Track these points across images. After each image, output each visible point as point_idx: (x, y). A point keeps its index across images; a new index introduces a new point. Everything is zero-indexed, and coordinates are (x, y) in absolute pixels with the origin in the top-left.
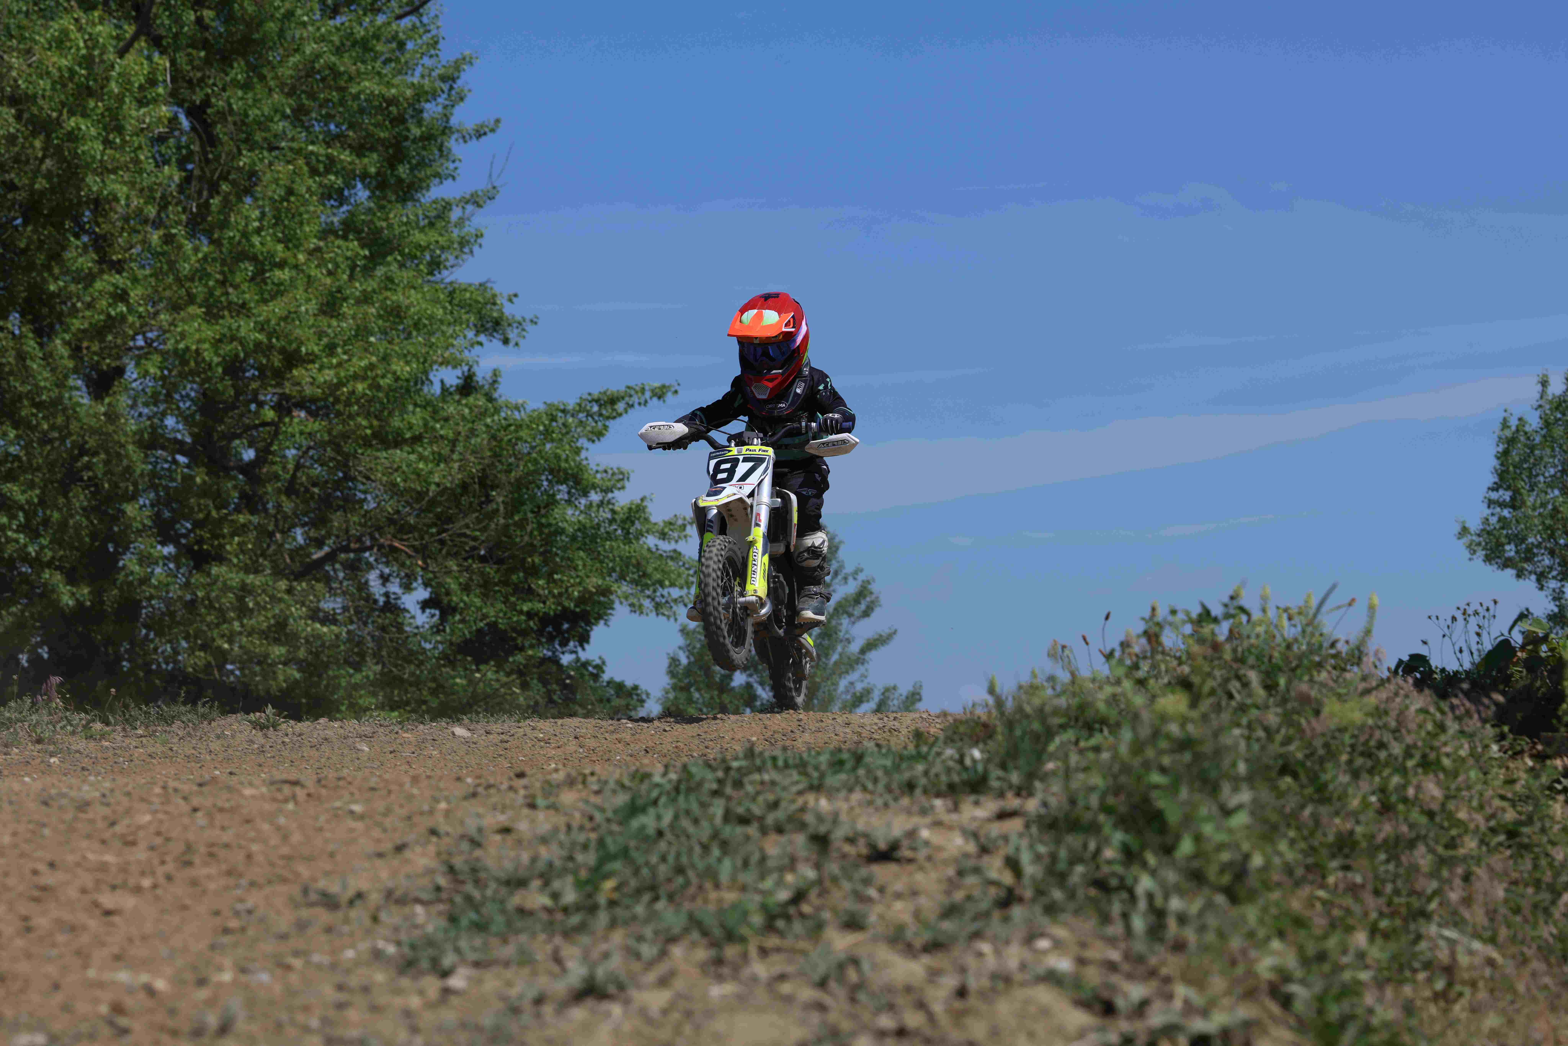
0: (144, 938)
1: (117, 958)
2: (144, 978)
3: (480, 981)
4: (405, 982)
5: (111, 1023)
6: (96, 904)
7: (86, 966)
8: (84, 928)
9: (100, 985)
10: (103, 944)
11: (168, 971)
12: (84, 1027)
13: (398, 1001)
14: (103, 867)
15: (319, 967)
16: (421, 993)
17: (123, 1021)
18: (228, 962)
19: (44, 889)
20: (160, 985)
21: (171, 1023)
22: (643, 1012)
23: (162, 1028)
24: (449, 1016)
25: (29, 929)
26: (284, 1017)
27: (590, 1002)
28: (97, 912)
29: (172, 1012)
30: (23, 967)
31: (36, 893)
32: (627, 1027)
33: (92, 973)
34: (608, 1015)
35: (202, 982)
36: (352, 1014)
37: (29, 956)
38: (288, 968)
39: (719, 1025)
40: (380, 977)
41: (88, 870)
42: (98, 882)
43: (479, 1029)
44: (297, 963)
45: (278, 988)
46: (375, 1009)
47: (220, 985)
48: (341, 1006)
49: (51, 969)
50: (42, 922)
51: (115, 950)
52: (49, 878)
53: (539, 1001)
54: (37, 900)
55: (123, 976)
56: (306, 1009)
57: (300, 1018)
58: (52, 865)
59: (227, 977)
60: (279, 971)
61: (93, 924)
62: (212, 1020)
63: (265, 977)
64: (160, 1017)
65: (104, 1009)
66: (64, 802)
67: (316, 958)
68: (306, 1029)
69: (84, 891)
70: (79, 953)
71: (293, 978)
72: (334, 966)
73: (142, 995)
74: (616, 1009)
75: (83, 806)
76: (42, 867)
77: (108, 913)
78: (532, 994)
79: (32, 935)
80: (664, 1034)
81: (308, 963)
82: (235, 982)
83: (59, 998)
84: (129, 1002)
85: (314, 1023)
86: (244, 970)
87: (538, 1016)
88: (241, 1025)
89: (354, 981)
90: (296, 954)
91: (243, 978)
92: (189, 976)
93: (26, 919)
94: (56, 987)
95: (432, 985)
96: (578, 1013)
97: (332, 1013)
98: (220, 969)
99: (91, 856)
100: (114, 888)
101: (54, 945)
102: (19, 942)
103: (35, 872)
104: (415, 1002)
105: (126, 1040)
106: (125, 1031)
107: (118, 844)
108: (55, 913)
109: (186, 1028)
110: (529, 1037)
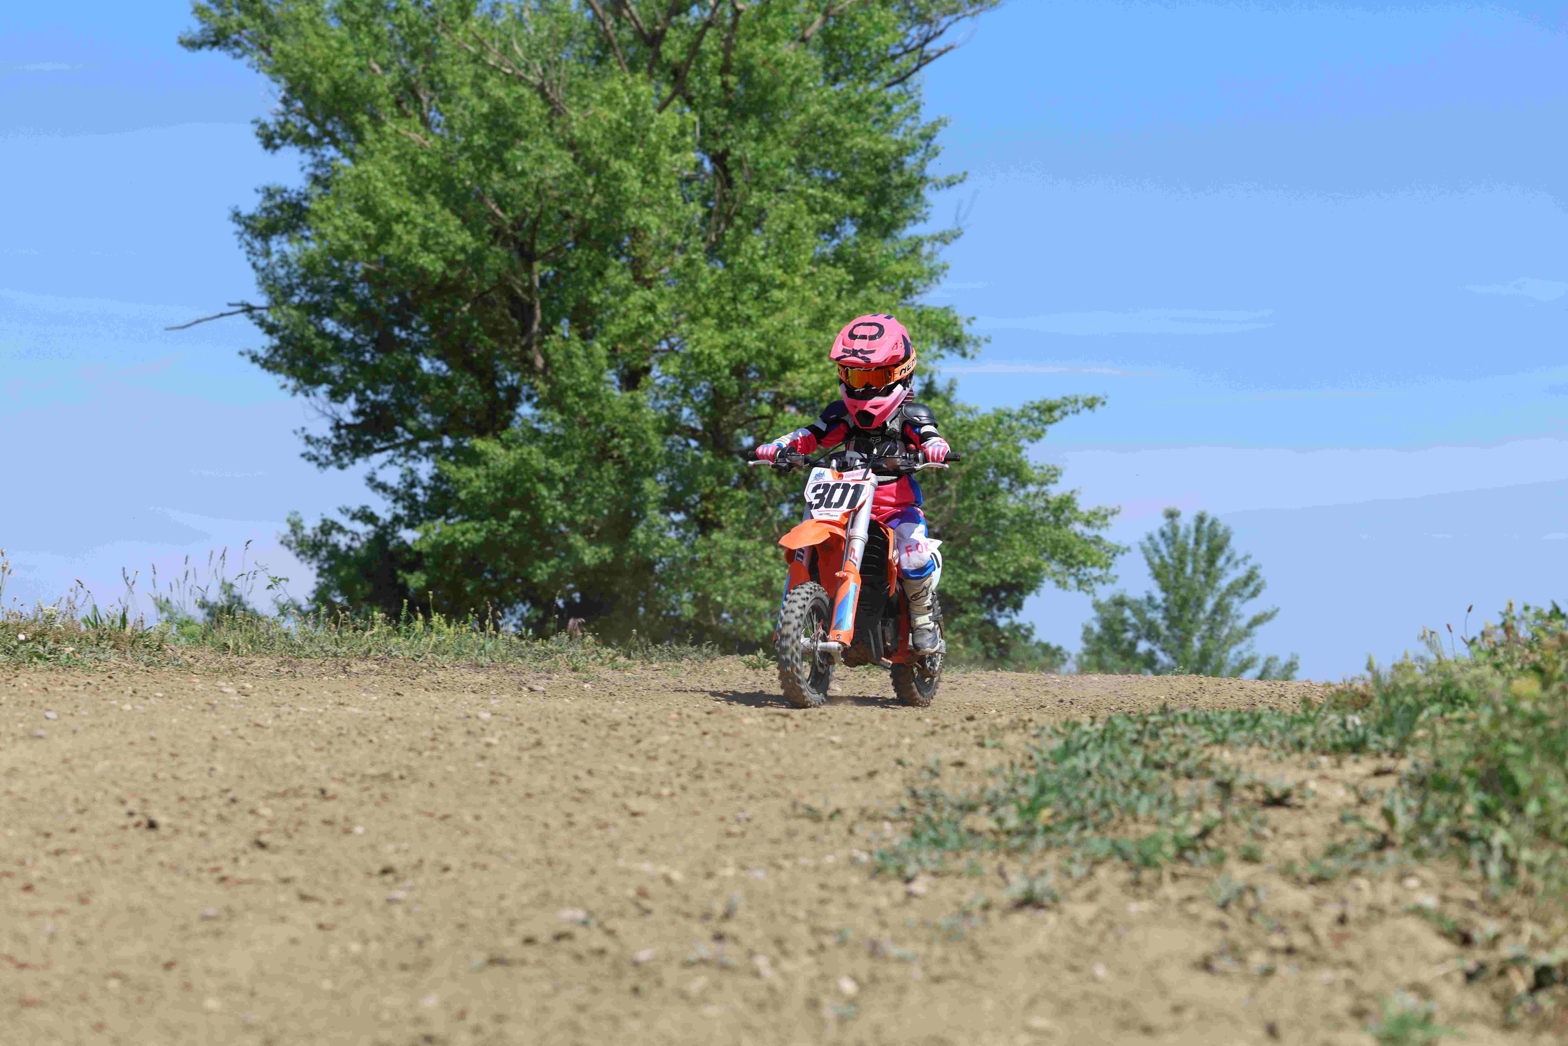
0: (663, 836)
1: (642, 851)
2: (664, 869)
3: (937, 888)
4: (875, 885)
5: (638, 905)
6: (625, 807)
7: (616, 857)
8: (615, 825)
9: (628, 873)
10: (630, 840)
11: (683, 864)
12: (615, 907)
13: (870, 901)
14: (631, 777)
15: (805, 868)
16: (889, 894)
17: (646, 903)
18: (730, 860)
19: (583, 791)
20: (676, 876)
21: (684, 907)
22: (1073, 921)
23: (677, 911)
24: (912, 915)
25: (571, 824)
26: (777, 908)
27: (1029, 911)
28: (626, 813)
29: (686, 898)
30: (566, 854)
31: (577, 795)
32: (1060, 933)
33: (621, 863)
34: (1044, 922)
35: (709, 875)
36: (833, 909)
37: (571, 846)
38: (780, 868)
39: (1137, 935)
40: (855, 880)
41: (618, 777)
42: (626, 788)
43: (937, 927)
44: (787, 864)
45: (771, 884)
46: (850, 906)
47: (725, 878)
48: (823, 902)
49: (590, 858)
50: (582, 819)
51: (640, 845)
52: (587, 783)
53: (986, 907)
54: (577, 800)
55: (647, 867)
56: (794, 902)
57: (790, 909)
58: (590, 772)
59: (730, 872)
60: (773, 871)
61: (622, 822)
62: (719, 908)
63: (760, 874)
64: (675, 902)
65: (631, 893)
66: (599, 721)
67: (803, 861)
68: (795, 919)
69: (615, 795)
70: (610, 846)
71: (784, 876)
72: (817, 869)
73: (662, 883)
74: (1051, 918)
75: (615, 726)
76: (582, 774)
77: (634, 814)
78: (980, 901)
79: (574, 829)
80: (1091, 941)
81: (796, 864)
82: (736, 877)
83: (595, 881)
84: (651, 888)
85: (801, 914)
86: (743, 868)
87: (986, 919)
88: (742, 913)
89: (833, 882)
90: (787, 857)
91: (743, 874)
92: (699, 870)
93: (569, 815)
94: (593, 872)
95: (898, 889)
96: (1019, 919)
97: (815, 907)
98: (725, 866)
99: (621, 767)
100: (639, 794)
101: (591, 838)
102: (564, 834)
103: (576, 778)
104: (883, 902)
105: (650, 919)
106: (648, 912)
107: (643, 758)
108: (592, 812)
109: (697, 912)
110: (979, 937)
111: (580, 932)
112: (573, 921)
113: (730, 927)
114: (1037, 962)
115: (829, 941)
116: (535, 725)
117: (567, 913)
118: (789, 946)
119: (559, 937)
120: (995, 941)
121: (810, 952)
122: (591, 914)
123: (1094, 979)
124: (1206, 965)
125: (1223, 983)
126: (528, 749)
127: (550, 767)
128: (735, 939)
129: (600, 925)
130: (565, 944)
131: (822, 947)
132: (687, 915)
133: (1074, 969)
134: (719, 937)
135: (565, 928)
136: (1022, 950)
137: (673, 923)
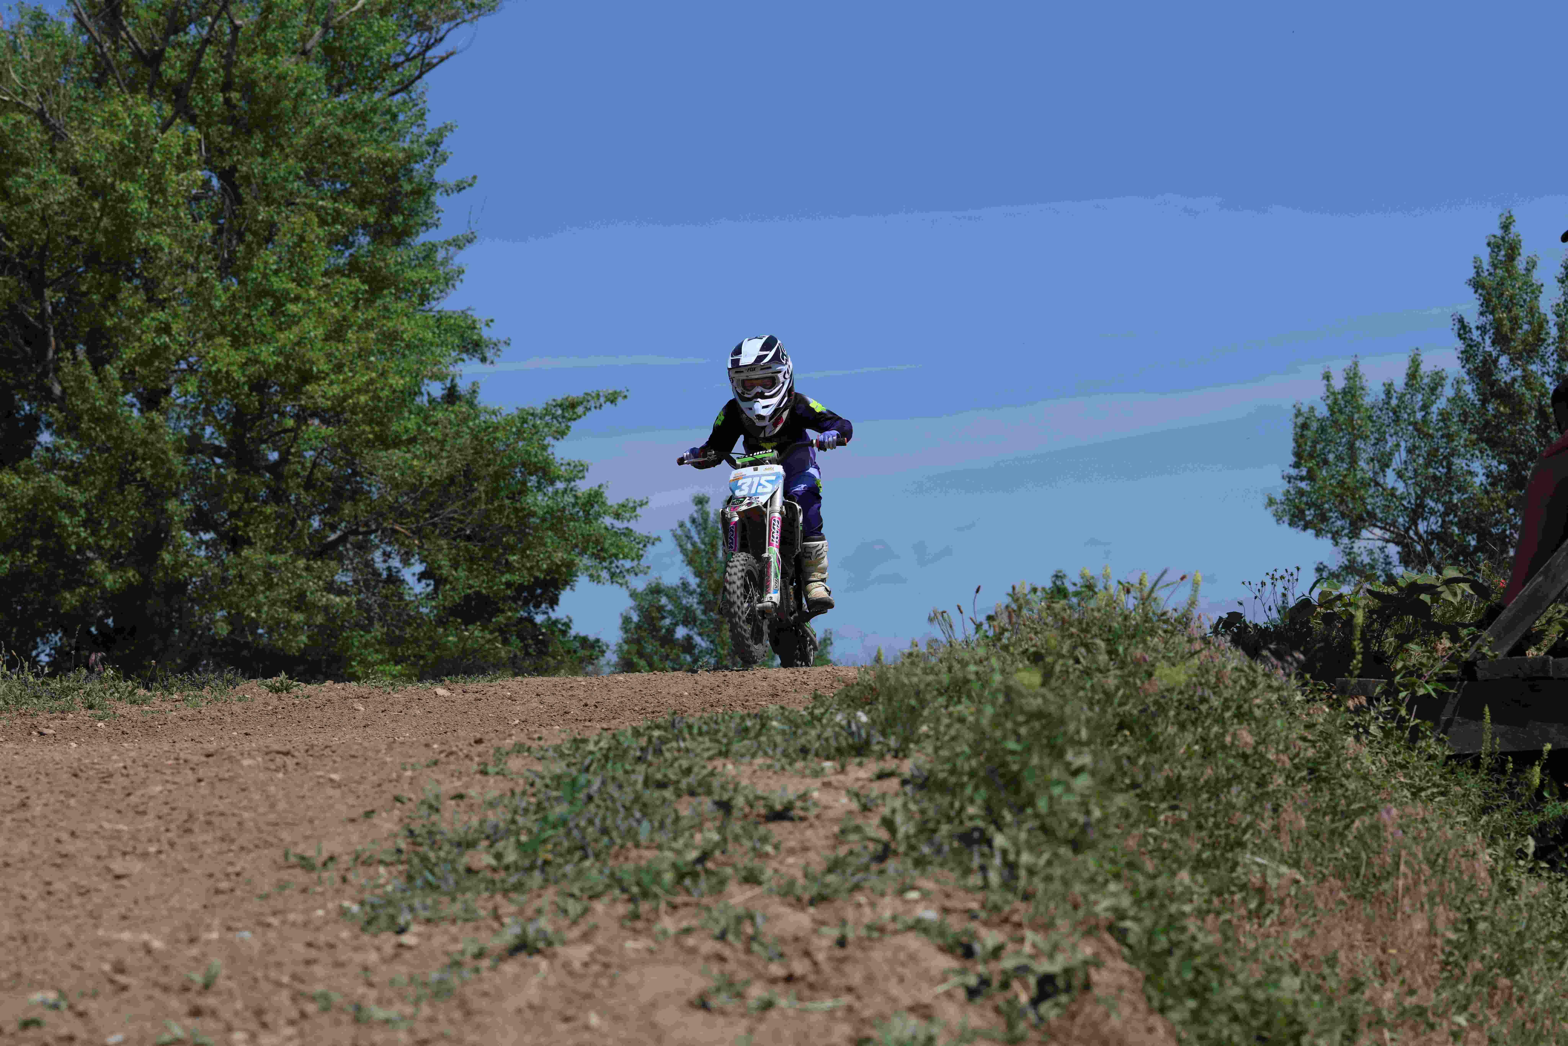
0: (147, 899)
1: (124, 918)
2: (146, 936)
3: (429, 937)
4: (366, 938)
5: (112, 981)
6: (108, 870)
7: (96, 926)
8: (97, 890)
9: (108, 944)
10: (113, 906)
11: (166, 930)
12: (90, 984)
13: (358, 958)
14: (117, 835)
15: (294, 924)
16: (378, 949)
17: (122, 979)
18: (216, 922)
19: (65, 856)
20: (157, 944)
21: (164, 980)
22: (566, 965)
23: (156, 984)
24: (401, 971)
25: (49, 893)
26: (259, 974)
27: (522, 957)
28: (109, 877)
29: (166, 969)
30: (44, 927)
31: (59, 861)
32: (552, 981)
33: (101, 932)
34: (536, 970)
35: (192, 941)
36: (319, 970)
37: (49, 918)
38: (269, 925)
39: (631, 977)
40: (345, 934)
41: (103, 837)
42: (111, 848)
43: (425, 984)
44: (274, 921)
45: (257, 946)
46: (339, 965)
47: (208, 942)
48: (308, 962)
49: (67, 929)
50: (61, 887)
51: (123, 910)
52: (70, 847)
53: (480, 955)
54: (58, 866)
55: (126, 936)
56: (279, 965)
57: (273, 974)
58: (73, 834)
59: (215, 935)
60: (259, 930)
61: (104, 887)
62: (198, 978)
63: (247, 935)
64: (154, 974)
65: (107, 967)
66: (91, 773)
67: (292, 917)
68: (279, 984)
69: (99, 858)
70: (91, 914)
71: (272, 935)
72: (305, 925)
73: (141, 954)
74: (543, 964)
75: (107, 778)
76: (65, 836)
77: (118, 877)
78: (473, 949)
79: (52, 899)
80: (584, 986)
81: (284, 922)
82: (221, 940)
83: (72, 955)
84: (129, 960)
85: (285, 979)
86: (229, 929)
87: (477, 970)
88: (222, 983)
89: (322, 938)
90: (274, 914)
91: (230, 935)
92: (183, 936)
93: (49, 884)
94: (70, 945)
95: (388, 941)
96: (510, 968)
97: (301, 969)
98: (209, 928)
99: (106, 825)
100: (125, 854)
101: (71, 907)
102: (42, 905)
103: (58, 841)
104: (373, 957)
105: (125, 995)
106: (124, 988)
107: (131, 814)
108: (74, 879)
109: (176, 985)
110: (468, 991)
111: (49, 1017)
112: (44, 1003)
113: (209, 1001)
114: (529, 1015)
115: (311, 1008)
116: (23, 782)
117: (37, 997)
118: (268, 1018)
119: (26, 1025)
120: (485, 994)
121: (292, 1023)
122: (62, 995)
123: (587, 1028)
124: (702, 1004)
125: (720, 1021)
126: (10, 812)
127: (32, 831)
128: (214, 1013)
129: (71, 1007)
130: (32, 1032)
131: (303, 1015)
132: (166, 989)
133: (567, 1020)
134: (196, 1012)
135: (32, 1015)
136: (512, 1003)
137: (150, 998)
